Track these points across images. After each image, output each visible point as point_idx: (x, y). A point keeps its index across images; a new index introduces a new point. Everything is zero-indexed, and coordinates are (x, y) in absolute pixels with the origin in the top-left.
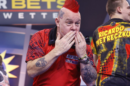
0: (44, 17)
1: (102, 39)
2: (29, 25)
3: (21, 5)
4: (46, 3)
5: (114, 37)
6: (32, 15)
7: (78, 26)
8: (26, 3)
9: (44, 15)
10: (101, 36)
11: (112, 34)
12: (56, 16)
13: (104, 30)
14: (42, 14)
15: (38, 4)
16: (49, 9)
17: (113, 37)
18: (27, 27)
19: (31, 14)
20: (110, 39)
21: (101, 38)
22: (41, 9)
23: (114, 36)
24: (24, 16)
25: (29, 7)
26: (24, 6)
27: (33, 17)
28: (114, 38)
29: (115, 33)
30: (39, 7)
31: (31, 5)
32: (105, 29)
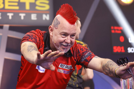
0: (22, 18)
2: (6, 26)
4: (24, 4)
6: (10, 15)
7: (73, 38)
8: (4, 3)
9: (22, 15)
12: (34, 18)
14: (20, 15)
15: (16, 4)
16: (28, 10)
18: (4, 28)
19: (8, 14)
25: (7, 7)
26: (1, 6)
27: (10, 18)
30: (17, 8)
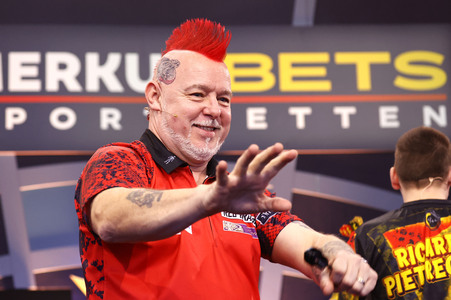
0: (345, 123)
1: (413, 273)
3: (258, 79)
4: (351, 69)
5: (444, 267)
6: (300, 114)
7: (224, 106)
8: (275, 70)
9: (345, 113)
10: (407, 264)
11: (436, 256)
13: (413, 242)
14: (338, 110)
15: (322, 72)
16: (364, 93)
17: (441, 268)
19: (293, 111)
20: (434, 276)
21: (409, 272)
22: (334, 91)
23: (443, 264)
24: (269, 118)
25: (287, 85)
26: (268, 83)
27: (301, 124)
28: (445, 270)
29: (446, 254)
30: (326, 86)
31: (296, 79)
32: (414, 239)
